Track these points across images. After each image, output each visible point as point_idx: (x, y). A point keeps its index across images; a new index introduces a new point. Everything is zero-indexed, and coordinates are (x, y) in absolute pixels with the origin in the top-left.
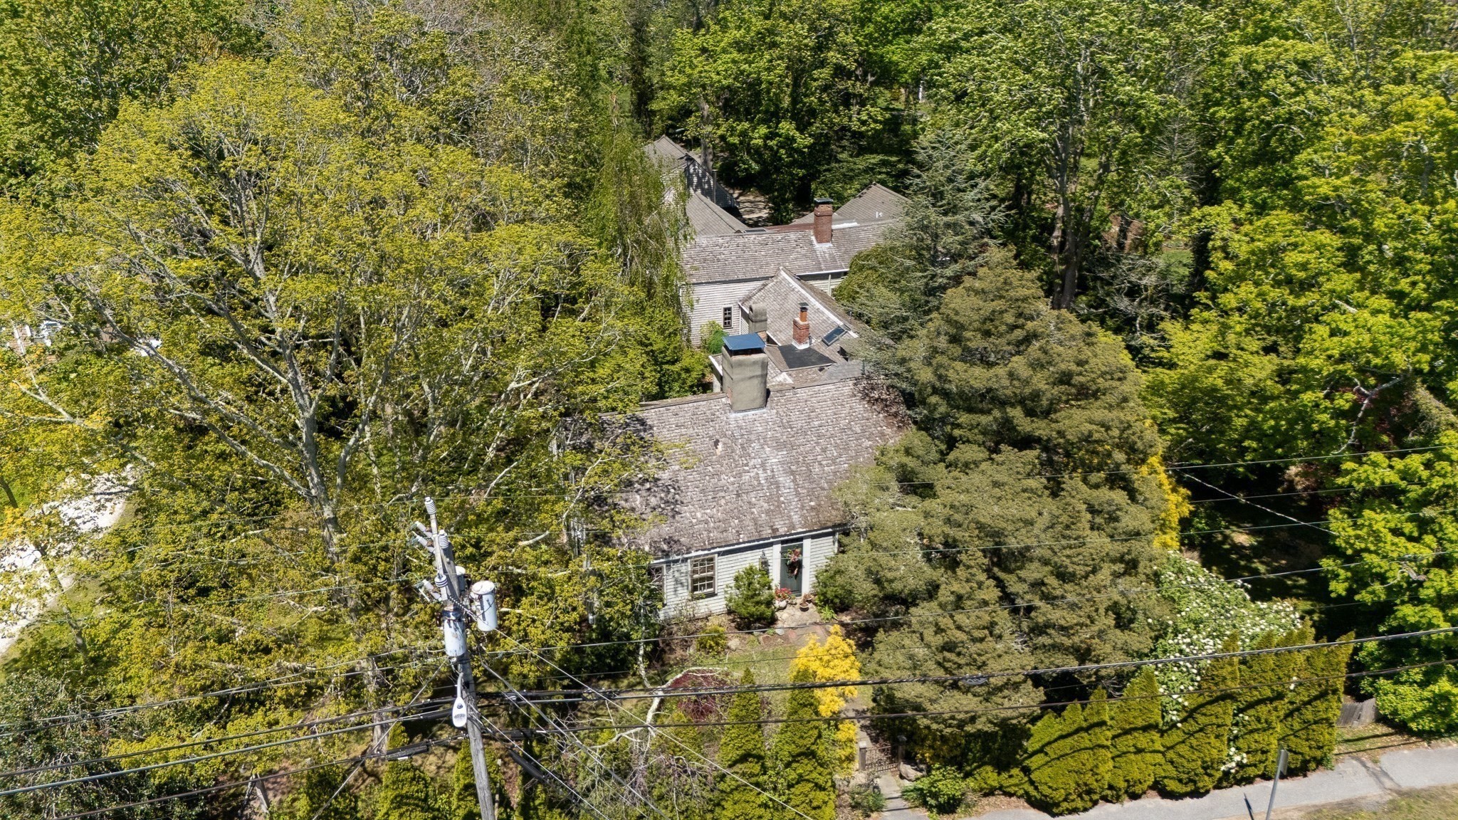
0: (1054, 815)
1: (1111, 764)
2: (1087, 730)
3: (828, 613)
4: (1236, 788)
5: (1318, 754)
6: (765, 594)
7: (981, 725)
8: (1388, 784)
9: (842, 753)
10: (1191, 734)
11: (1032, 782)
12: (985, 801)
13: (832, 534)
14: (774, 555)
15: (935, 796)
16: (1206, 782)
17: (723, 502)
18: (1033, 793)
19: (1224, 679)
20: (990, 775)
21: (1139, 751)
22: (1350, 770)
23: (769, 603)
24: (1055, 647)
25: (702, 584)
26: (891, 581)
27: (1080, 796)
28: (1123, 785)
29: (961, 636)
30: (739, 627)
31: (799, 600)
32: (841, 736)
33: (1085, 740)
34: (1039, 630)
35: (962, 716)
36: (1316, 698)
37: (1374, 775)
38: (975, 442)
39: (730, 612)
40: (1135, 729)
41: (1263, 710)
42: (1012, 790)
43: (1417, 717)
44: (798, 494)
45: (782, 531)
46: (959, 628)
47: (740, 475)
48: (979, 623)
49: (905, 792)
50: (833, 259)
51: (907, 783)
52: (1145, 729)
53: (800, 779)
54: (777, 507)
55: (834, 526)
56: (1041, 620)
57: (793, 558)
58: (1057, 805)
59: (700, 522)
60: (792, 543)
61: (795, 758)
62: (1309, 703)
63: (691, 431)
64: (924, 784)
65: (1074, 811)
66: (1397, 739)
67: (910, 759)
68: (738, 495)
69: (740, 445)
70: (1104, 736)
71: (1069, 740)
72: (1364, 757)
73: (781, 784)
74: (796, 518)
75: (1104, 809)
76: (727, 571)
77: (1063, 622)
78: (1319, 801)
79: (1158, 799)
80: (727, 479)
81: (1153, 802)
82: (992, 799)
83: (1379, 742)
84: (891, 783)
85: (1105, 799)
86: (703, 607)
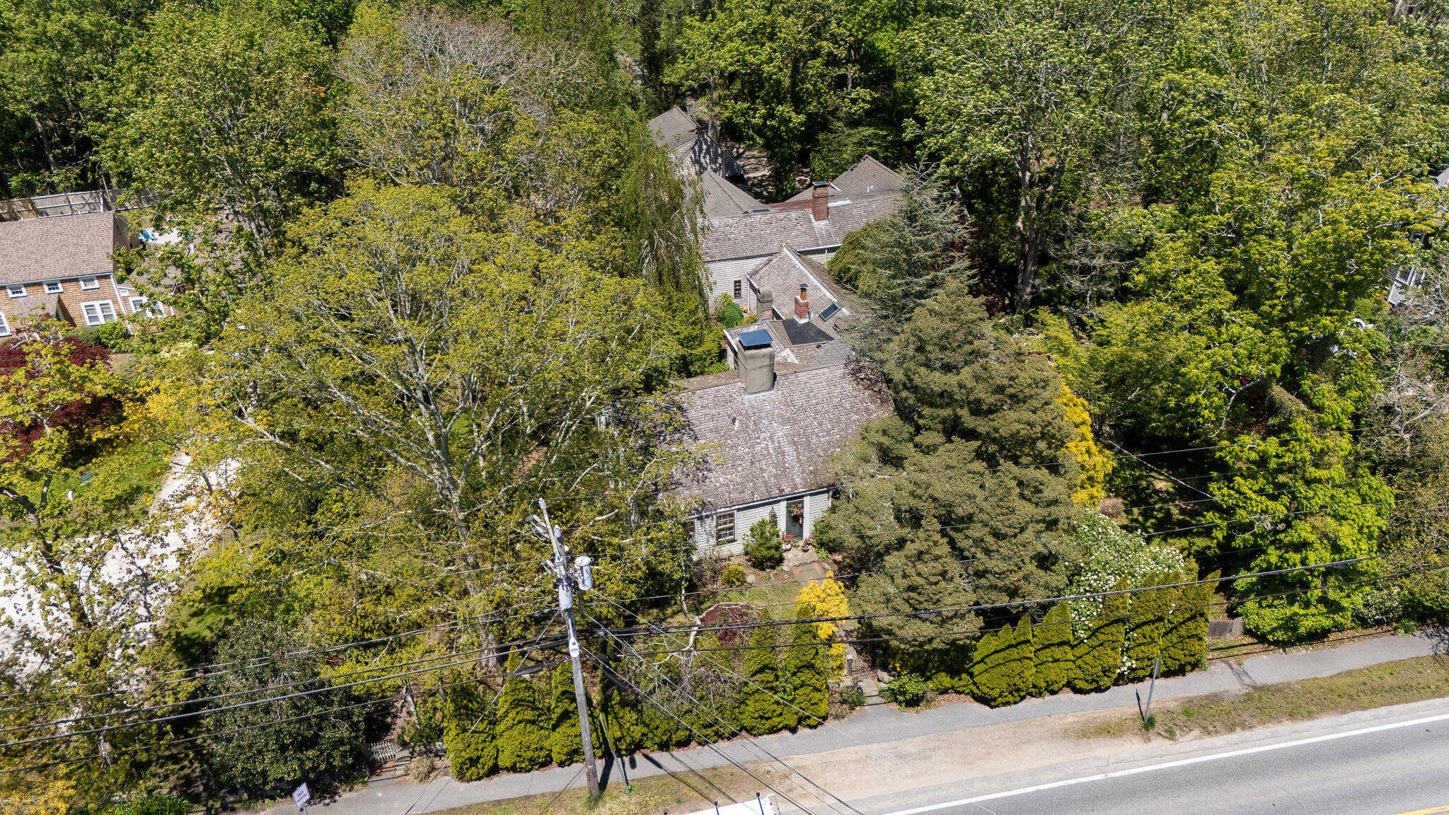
0: (992, 707)
1: (1034, 670)
2: (1015, 646)
3: (823, 553)
4: (1130, 685)
5: (1192, 659)
6: (775, 541)
7: (937, 644)
8: (1247, 681)
9: (834, 664)
10: (1094, 648)
11: (975, 683)
12: (941, 697)
13: (827, 492)
14: (781, 509)
15: (904, 693)
16: (1105, 681)
17: (740, 469)
18: (976, 691)
19: (1118, 608)
20: (945, 680)
21: (1056, 661)
22: (1219, 671)
23: (777, 548)
24: (993, 587)
25: (725, 534)
26: (870, 538)
27: (1011, 693)
28: (1043, 685)
29: (920, 581)
30: (754, 566)
31: (801, 543)
32: (834, 651)
33: (1014, 653)
34: (980, 574)
35: (921, 639)
36: (1189, 619)
37: (1238, 675)
38: (935, 430)
39: (746, 554)
40: (1053, 645)
41: (1147, 629)
42: (961, 689)
43: (1273, 630)
44: (799, 461)
45: (787, 491)
46: (919, 574)
47: (753, 446)
48: (934, 571)
49: (881, 691)
50: (829, 235)
51: (883, 685)
52: (1060, 644)
53: (803, 685)
54: (783, 472)
55: (829, 486)
56: (981, 568)
57: (796, 512)
58: (995, 700)
59: (722, 485)
60: (795, 501)
61: (799, 669)
62: (1184, 623)
63: (713, 411)
64: (896, 685)
65: (1007, 704)
66: (1259, 647)
67: (885, 668)
68: (752, 463)
69: (752, 422)
70: (1028, 651)
71: (1003, 654)
72: (1232, 661)
73: (789, 687)
74: (798, 480)
75: (1030, 702)
76: (745, 523)
77: (996, 569)
78: (1192, 694)
79: (1071, 694)
80: (742, 450)
81: (1067, 696)
82: (946, 696)
83: (1245, 650)
84: (872, 684)
85: (1031, 694)
86: (726, 550)
